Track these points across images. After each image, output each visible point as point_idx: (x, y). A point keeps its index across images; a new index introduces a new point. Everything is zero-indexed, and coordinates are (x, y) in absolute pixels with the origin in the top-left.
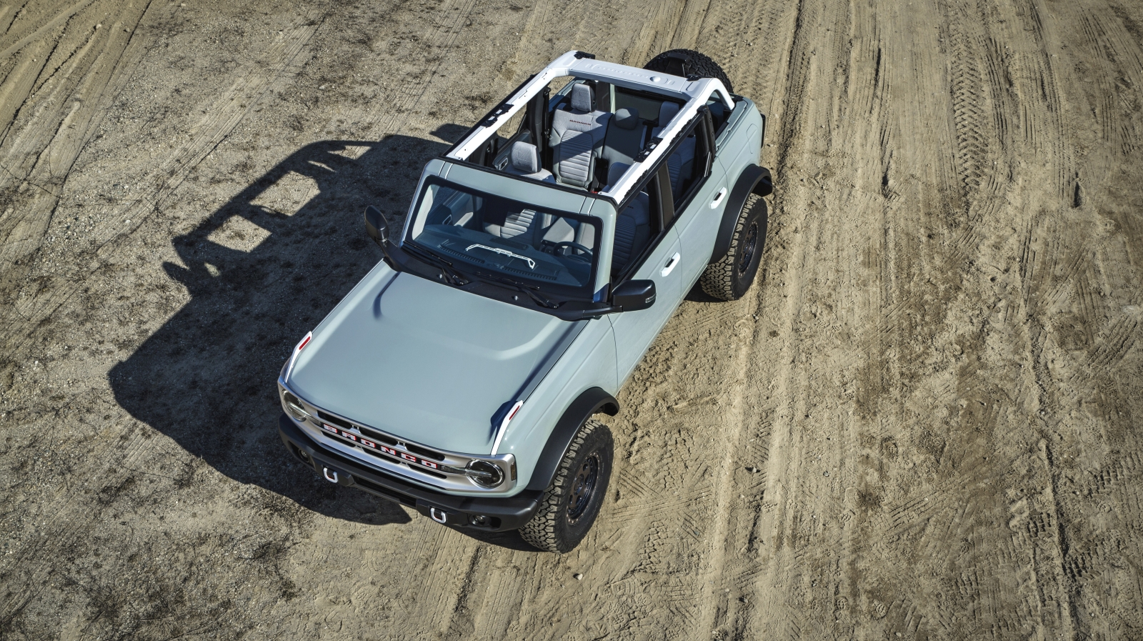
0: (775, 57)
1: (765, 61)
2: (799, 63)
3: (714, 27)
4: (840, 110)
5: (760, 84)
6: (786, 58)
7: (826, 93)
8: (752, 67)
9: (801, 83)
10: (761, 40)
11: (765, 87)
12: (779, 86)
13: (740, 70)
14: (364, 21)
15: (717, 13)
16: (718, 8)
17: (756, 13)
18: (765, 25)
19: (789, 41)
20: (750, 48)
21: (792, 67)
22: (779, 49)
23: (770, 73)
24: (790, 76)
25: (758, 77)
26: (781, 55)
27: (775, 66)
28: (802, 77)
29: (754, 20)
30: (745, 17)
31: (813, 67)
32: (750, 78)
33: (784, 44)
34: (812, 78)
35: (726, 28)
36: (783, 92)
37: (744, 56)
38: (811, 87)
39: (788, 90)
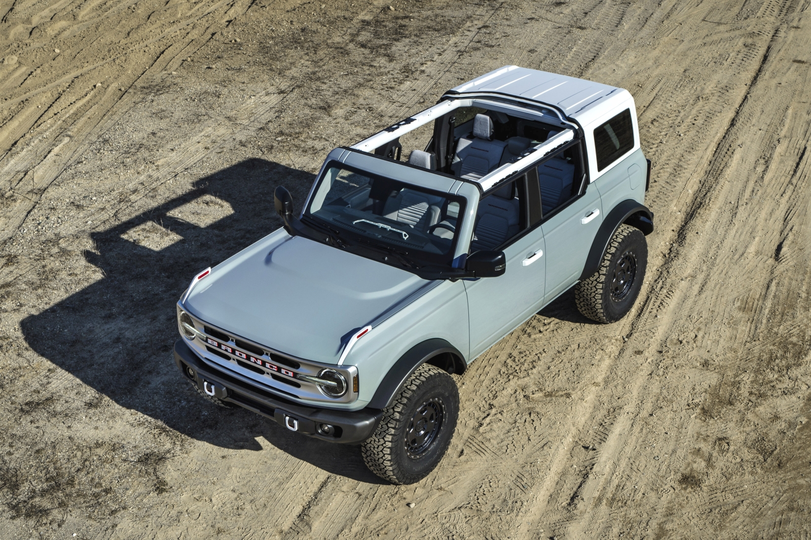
0: (702, 147)
1: (691, 149)
2: (723, 153)
3: (650, 120)
4: (753, 191)
5: (681, 166)
6: (713, 147)
7: (743, 177)
8: (677, 153)
9: (721, 168)
10: (692, 133)
11: (685, 169)
12: (699, 169)
13: (665, 154)
14: (329, 93)
15: (656, 109)
16: (658, 106)
17: (694, 112)
18: (700, 122)
19: (720, 135)
20: (681, 138)
21: (716, 156)
22: (708, 141)
23: (693, 158)
24: (712, 163)
25: (681, 160)
26: (708, 146)
27: (700, 153)
28: (723, 164)
29: (690, 117)
30: (682, 114)
31: (737, 156)
32: (673, 161)
33: (714, 137)
34: (733, 165)
35: (661, 121)
36: (702, 174)
37: (672, 143)
38: (729, 172)
39: (707, 173)
